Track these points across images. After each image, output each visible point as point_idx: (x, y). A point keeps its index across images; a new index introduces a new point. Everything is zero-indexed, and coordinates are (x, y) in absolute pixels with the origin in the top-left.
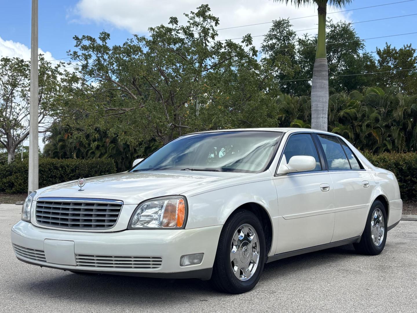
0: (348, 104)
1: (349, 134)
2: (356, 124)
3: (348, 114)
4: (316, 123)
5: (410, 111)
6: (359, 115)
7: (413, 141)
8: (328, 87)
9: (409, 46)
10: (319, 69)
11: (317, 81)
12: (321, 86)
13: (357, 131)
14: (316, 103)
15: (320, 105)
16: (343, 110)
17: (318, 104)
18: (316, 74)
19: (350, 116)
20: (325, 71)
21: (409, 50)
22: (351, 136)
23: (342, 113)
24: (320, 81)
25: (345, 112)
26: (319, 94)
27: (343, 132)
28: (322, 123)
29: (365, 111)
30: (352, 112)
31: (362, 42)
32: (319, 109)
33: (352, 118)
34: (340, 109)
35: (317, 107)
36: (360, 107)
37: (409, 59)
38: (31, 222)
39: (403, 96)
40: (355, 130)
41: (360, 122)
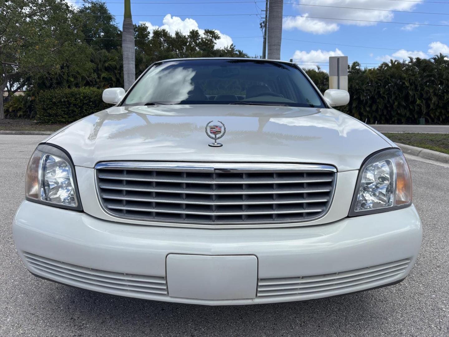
0: (110, 59)
1: (113, 78)
2: (116, 72)
3: (110, 65)
9: (144, 24)
10: (128, 27)
12: (130, 40)
17: (129, 53)
20: (132, 29)
21: (144, 27)
23: (107, 65)
24: (129, 36)
26: (128, 46)
30: (113, 64)
31: (113, 17)
33: (113, 68)
34: (105, 62)
35: (128, 56)
36: (118, 61)
37: (144, 33)
38: (82, 211)
39: (145, 56)
40: (116, 76)
41: (119, 71)
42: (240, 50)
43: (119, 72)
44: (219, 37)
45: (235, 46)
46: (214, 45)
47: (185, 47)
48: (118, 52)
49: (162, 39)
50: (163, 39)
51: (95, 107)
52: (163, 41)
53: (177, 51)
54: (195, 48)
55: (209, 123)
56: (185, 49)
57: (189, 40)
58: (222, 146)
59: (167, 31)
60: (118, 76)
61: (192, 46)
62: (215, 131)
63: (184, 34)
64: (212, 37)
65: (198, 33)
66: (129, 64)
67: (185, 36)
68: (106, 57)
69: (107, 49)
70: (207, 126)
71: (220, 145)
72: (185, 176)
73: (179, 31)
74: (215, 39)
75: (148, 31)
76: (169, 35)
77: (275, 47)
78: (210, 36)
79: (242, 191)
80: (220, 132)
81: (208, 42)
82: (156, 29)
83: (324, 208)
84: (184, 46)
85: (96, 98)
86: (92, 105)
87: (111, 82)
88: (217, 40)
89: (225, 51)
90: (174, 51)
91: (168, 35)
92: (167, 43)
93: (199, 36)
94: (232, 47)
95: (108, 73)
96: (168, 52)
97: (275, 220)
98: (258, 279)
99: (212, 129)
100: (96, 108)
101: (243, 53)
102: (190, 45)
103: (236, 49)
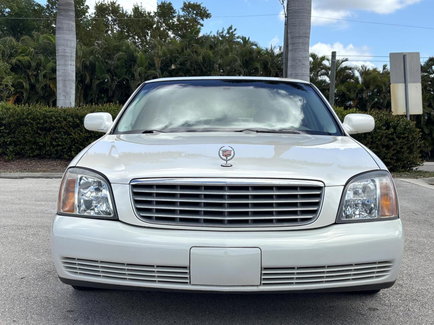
0: (20, 51)
1: (24, 84)
2: (30, 73)
3: (20, 61)
4: (63, 71)
5: (88, 63)
6: (33, 64)
7: (92, 95)
8: (74, 29)
10: (66, 8)
11: (64, 21)
12: (69, 28)
13: (32, 81)
14: (62, 47)
15: (68, 50)
16: (15, 57)
17: (66, 48)
18: (62, 13)
19: (22, 64)
20: (72, 11)
22: (26, 86)
23: (14, 61)
24: (68, 22)
25: (18, 59)
26: (66, 37)
27: (16, 82)
28: (70, 72)
29: (40, 59)
30: (24, 59)
32: (66, 54)
33: (25, 66)
34: (11, 56)
35: (64, 52)
36: (34, 55)
37: (80, 7)
38: (118, 220)
39: (81, 47)
40: (29, 79)
41: (35, 71)
42: (244, 36)
43: (35, 73)
44: (209, 14)
45: (235, 30)
46: (200, 29)
47: (149, 32)
48: (34, 40)
49: (110, 18)
50: (112, 17)
51: (9, 134)
52: (112, 20)
53: (137, 37)
54: (167, 34)
55: (221, 148)
56: (149, 34)
57: (156, 19)
58: (232, 166)
59: (119, 5)
60: (33, 81)
61: (162, 29)
62: (226, 154)
63: (147, 10)
64: (197, 14)
65: (172, 7)
66: (65, 65)
67: (149, 13)
68: (12, 47)
69: (14, 36)
70: (220, 151)
71: (230, 165)
72: (203, 189)
73: (139, 5)
74: (202, 19)
75: (85, 5)
76: (123, 11)
77: (301, 40)
78: (193, 12)
79: (248, 200)
80: (230, 155)
81: (189, 23)
82: (100, 2)
83: (315, 215)
84: (149, 30)
85: (12, 119)
86: (5, 130)
87: (20, 90)
88: (205, 19)
89: (218, 38)
90: (130, 38)
91: (121, 12)
92: (118, 24)
93: (174, 12)
94: (231, 31)
95: (16, 76)
96: (120, 40)
97: (275, 224)
98: (261, 268)
99: (223, 153)
100: (10, 136)
101: (250, 42)
102: (158, 28)
103: (238, 34)
